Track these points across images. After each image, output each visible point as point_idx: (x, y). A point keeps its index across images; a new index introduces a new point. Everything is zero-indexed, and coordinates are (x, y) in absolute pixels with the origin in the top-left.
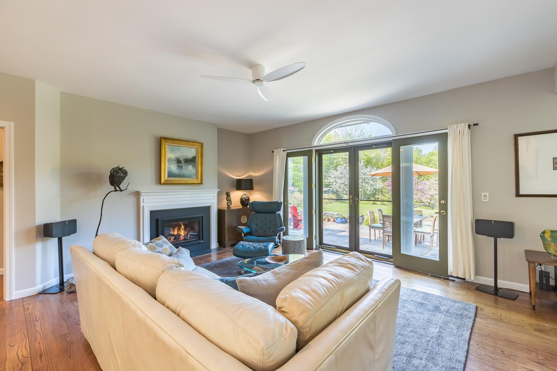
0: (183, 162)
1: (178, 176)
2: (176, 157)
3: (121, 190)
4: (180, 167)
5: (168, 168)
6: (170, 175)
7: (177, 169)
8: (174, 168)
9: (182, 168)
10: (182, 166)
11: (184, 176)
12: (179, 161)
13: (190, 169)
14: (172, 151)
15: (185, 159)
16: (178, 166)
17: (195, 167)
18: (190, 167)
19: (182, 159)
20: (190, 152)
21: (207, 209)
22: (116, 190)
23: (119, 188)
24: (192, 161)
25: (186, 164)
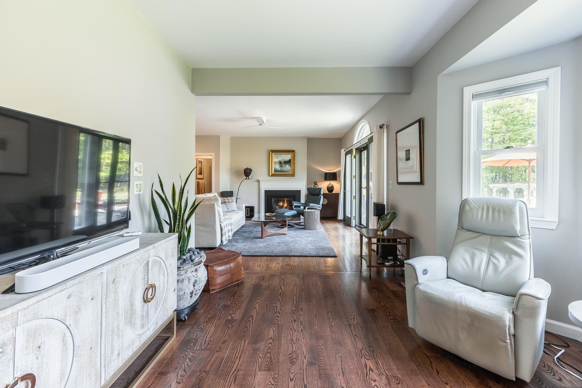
0: (283, 163)
1: (280, 171)
2: (279, 161)
3: (249, 179)
4: (281, 166)
5: (274, 167)
6: (276, 171)
7: (279, 167)
8: (278, 167)
9: (283, 167)
10: (282, 165)
11: (283, 171)
12: (280, 163)
13: (287, 167)
14: (277, 157)
15: (284, 161)
16: (280, 166)
17: (290, 165)
18: (288, 166)
19: (282, 162)
20: (288, 157)
21: (299, 192)
22: (246, 179)
23: (248, 178)
24: (288, 162)
25: (286, 164)
